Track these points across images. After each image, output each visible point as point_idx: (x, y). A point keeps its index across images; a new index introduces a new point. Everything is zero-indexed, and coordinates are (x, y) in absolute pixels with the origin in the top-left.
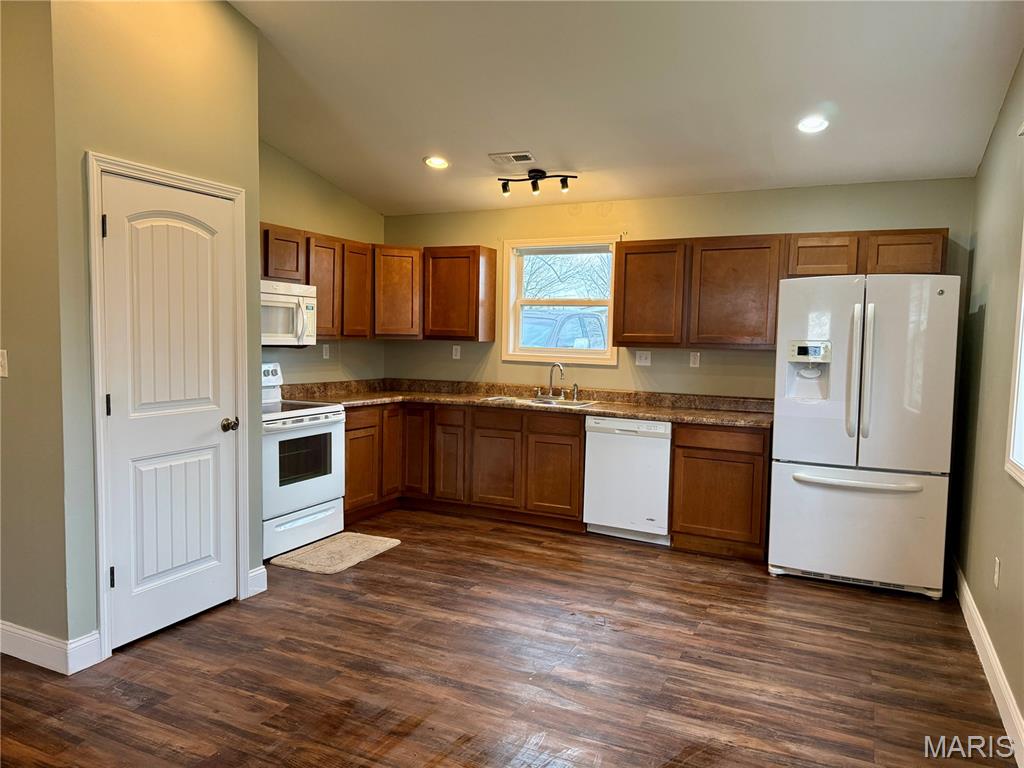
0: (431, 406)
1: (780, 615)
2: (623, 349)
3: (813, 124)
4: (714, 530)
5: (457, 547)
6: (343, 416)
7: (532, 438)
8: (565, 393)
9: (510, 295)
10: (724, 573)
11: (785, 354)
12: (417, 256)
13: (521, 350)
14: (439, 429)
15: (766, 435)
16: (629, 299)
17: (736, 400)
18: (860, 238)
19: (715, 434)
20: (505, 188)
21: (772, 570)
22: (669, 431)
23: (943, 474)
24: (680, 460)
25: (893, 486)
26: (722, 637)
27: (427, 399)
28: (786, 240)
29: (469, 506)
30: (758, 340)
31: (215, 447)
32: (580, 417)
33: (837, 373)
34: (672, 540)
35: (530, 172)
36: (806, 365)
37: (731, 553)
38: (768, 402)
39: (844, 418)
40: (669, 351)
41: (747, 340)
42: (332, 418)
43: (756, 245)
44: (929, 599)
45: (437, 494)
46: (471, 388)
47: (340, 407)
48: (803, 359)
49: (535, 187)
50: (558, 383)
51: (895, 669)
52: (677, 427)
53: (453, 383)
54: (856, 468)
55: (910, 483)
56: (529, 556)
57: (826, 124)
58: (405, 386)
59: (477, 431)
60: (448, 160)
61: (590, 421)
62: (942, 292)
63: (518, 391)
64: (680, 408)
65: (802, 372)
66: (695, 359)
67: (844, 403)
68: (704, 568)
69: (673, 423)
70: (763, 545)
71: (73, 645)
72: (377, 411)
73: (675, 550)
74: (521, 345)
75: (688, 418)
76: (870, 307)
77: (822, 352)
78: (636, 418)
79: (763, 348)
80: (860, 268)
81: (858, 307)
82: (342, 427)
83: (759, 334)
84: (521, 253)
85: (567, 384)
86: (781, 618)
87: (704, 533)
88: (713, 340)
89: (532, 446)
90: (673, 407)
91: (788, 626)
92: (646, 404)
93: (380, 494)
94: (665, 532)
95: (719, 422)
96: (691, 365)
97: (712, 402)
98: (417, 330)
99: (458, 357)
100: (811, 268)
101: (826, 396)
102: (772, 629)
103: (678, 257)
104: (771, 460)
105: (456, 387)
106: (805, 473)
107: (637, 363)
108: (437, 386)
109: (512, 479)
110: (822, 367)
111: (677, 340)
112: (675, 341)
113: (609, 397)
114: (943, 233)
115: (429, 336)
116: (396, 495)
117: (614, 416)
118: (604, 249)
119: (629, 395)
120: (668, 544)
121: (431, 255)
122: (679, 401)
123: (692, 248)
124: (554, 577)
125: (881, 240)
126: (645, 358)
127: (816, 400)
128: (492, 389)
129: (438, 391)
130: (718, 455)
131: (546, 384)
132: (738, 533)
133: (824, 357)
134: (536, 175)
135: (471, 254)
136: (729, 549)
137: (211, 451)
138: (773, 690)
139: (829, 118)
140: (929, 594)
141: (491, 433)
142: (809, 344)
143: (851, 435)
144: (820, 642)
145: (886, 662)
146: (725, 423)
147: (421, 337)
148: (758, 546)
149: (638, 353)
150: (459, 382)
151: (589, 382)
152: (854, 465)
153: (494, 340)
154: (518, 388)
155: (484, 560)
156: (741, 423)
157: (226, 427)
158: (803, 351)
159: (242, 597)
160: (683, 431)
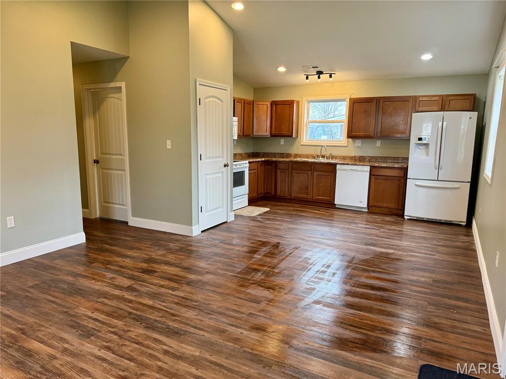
0: (275, 162)
1: (407, 228)
2: (350, 139)
3: (427, 57)
4: (385, 205)
5: (290, 210)
6: (248, 165)
7: (315, 173)
8: (327, 157)
9: (305, 119)
10: (388, 219)
11: (413, 140)
12: (269, 104)
13: (308, 140)
14: (278, 171)
15: (405, 170)
16: (354, 120)
17: (394, 158)
18: (442, 97)
19: (386, 170)
20: (307, 78)
21: (405, 217)
22: (369, 170)
23: (468, 182)
24: (373, 180)
25: (451, 186)
26: (389, 233)
27: (274, 159)
28: (415, 98)
29: (290, 199)
30: (403, 136)
31: (222, 172)
32: (334, 165)
33: (432, 148)
34: (368, 209)
35: (317, 72)
36: (421, 144)
37: (390, 213)
38: (406, 159)
39: (434, 163)
40: (368, 140)
41: (399, 135)
42: (245, 165)
43: (403, 100)
44: (461, 225)
45: (278, 195)
46: (288, 155)
47: (247, 162)
48: (420, 142)
49: (319, 77)
50: (323, 154)
51: (445, 240)
52: (372, 168)
53: (281, 154)
54: (437, 180)
55: (456, 185)
56: (317, 213)
57: (432, 57)
58: (261, 155)
59: (294, 171)
60: (286, 68)
61: (338, 167)
62: (471, 118)
63: (307, 156)
64: (372, 162)
65: (420, 147)
66: (379, 143)
67: (434, 158)
68: (381, 217)
69: (370, 166)
70: (403, 209)
71: (194, 227)
72: (257, 164)
73: (369, 213)
74: (308, 139)
75: (376, 165)
76: (445, 123)
77: (427, 140)
78: (356, 165)
79: (405, 138)
80: (442, 109)
81: (440, 123)
82: (248, 169)
83: (403, 133)
84: (309, 102)
85: (328, 154)
86: (409, 229)
87: (380, 206)
88: (385, 135)
89: (315, 176)
90: (370, 161)
91: (411, 231)
92: (360, 160)
93: (258, 195)
94: (366, 206)
95: (388, 166)
96: (377, 145)
97: (385, 159)
98: (268, 133)
99: (283, 144)
100: (424, 109)
101: (427, 155)
102: (405, 231)
103: (374, 104)
104: (407, 178)
105: (282, 155)
106: (419, 183)
107: (355, 145)
108: (274, 155)
109: (307, 188)
110: (427, 145)
111: (372, 135)
112: (372, 136)
113: (344, 158)
114: (474, 96)
115: (273, 136)
116: (262, 195)
117: (348, 164)
118: (344, 100)
119: (352, 157)
120: (367, 211)
121: (274, 104)
122: (371, 159)
123: (379, 100)
124: (328, 218)
125: (451, 98)
126: (359, 143)
127: (424, 157)
128: (296, 156)
129: (275, 157)
130: (387, 178)
131: (319, 154)
132: (393, 205)
133: (428, 141)
134: (320, 73)
135: (290, 103)
136: (390, 212)
137: (221, 173)
138: (406, 243)
139: (433, 55)
140: (461, 223)
141: (300, 172)
142: (422, 137)
143: (436, 169)
144: (422, 234)
145: (443, 239)
146: (390, 166)
147: (269, 136)
148: (401, 210)
149: (356, 141)
150: (283, 154)
151: (336, 152)
152: (437, 179)
153: (297, 137)
154: (307, 155)
155: (301, 214)
156: (396, 166)
157: (225, 166)
158: (420, 139)
159: (228, 221)
160: (374, 169)
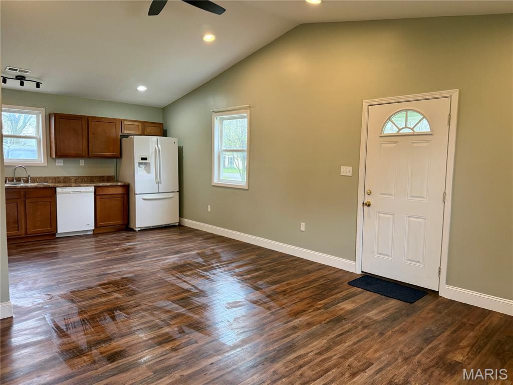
4: (112, 223)
7: (28, 201)
8: (23, 180)
11: (137, 160)
15: (127, 187)
18: (142, 123)
19: (111, 189)
20: (5, 81)
21: (136, 229)
22: (94, 190)
23: (177, 191)
24: (98, 200)
25: (168, 196)
28: (120, 121)
32: (54, 189)
34: (96, 231)
35: (17, 76)
39: (155, 178)
43: (111, 121)
48: (144, 161)
49: (21, 84)
54: (159, 193)
55: (172, 195)
57: (146, 89)
61: (58, 190)
62: (174, 143)
65: (140, 166)
66: (82, 162)
67: (155, 175)
69: (95, 187)
76: (159, 146)
81: (156, 146)
87: (107, 225)
88: (98, 155)
94: (93, 228)
96: (81, 165)
101: (149, 172)
103: (82, 123)
106: (146, 197)
107: (57, 165)
109: (17, 222)
114: (161, 124)
117: (70, 186)
120: (94, 233)
123: (88, 120)
125: (148, 124)
126: (60, 162)
134: (21, 78)
136: (114, 229)
140: (175, 224)
142: (145, 157)
143: (157, 184)
149: (57, 161)
156: (119, 184)
160: (99, 189)
